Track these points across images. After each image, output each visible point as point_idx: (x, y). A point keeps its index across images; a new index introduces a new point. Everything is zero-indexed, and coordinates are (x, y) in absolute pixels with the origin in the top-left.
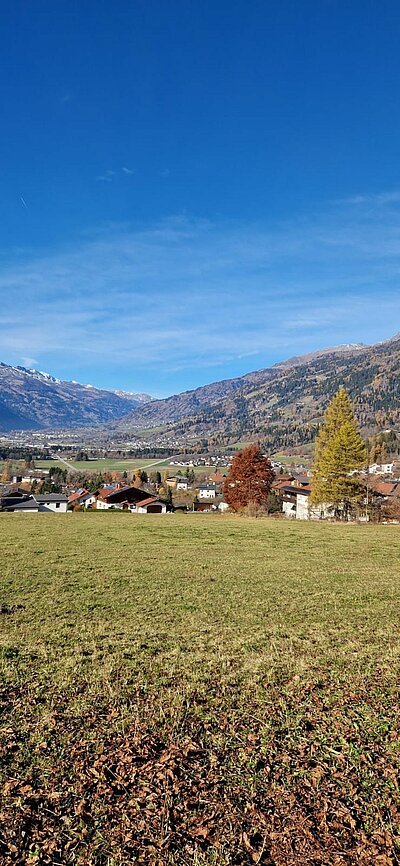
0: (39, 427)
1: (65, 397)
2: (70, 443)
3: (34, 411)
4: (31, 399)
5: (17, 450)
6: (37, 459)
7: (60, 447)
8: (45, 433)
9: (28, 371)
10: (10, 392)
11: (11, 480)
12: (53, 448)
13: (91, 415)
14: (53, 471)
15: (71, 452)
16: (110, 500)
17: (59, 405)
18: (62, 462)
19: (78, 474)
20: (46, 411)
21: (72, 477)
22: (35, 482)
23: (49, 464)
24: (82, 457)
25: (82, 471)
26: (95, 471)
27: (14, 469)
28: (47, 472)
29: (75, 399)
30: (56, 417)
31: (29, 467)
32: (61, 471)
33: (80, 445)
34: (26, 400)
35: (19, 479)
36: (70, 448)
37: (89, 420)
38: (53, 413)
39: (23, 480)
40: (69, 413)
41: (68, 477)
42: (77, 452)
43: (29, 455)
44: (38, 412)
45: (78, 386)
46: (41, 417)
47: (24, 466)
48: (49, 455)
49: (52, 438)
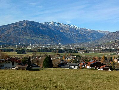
0: (74, 43)
1: (82, 33)
2: (83, 47)
3: (73, 38)
4: (72, 34)
5: (67, 50)
6: (73, 52)
7: (80, 49)
8: (76, 44)
9: (71, 26)
10: (65, 32)
11: (65, 59)
12: (78, 49)
13: (90, 38)
14: (77, 56)
15: (83, 50)
16: (91, 66)
17: (80, 35)
18: (81, 53)
19: (85, 57)
20: (76, 37)
21: (83, 58)
22: (72, 60)
23: (76, 54)
24: (87, 52)
25: (86, 56)
26: (90, 56)
27: (66, 56)
28: (76, 57)
29: (85, 33)
30: (79, 39)
31: (71, 55)
32: (80, 56)
33: (86, 48)
34: (70, 34)
35: (67, 59)
36: (83, 49)
37: (89, 40)
38: (78, 38)
39: (69, 59)
40: (83, 38)
41: (82, 58)
42: (85, 50)
43: (71, 51)
44: (74, 38)
45: (86, 29)
46: (75, 40)
47: (69, 55)
48: (77, 51)
49: (78, 46)
